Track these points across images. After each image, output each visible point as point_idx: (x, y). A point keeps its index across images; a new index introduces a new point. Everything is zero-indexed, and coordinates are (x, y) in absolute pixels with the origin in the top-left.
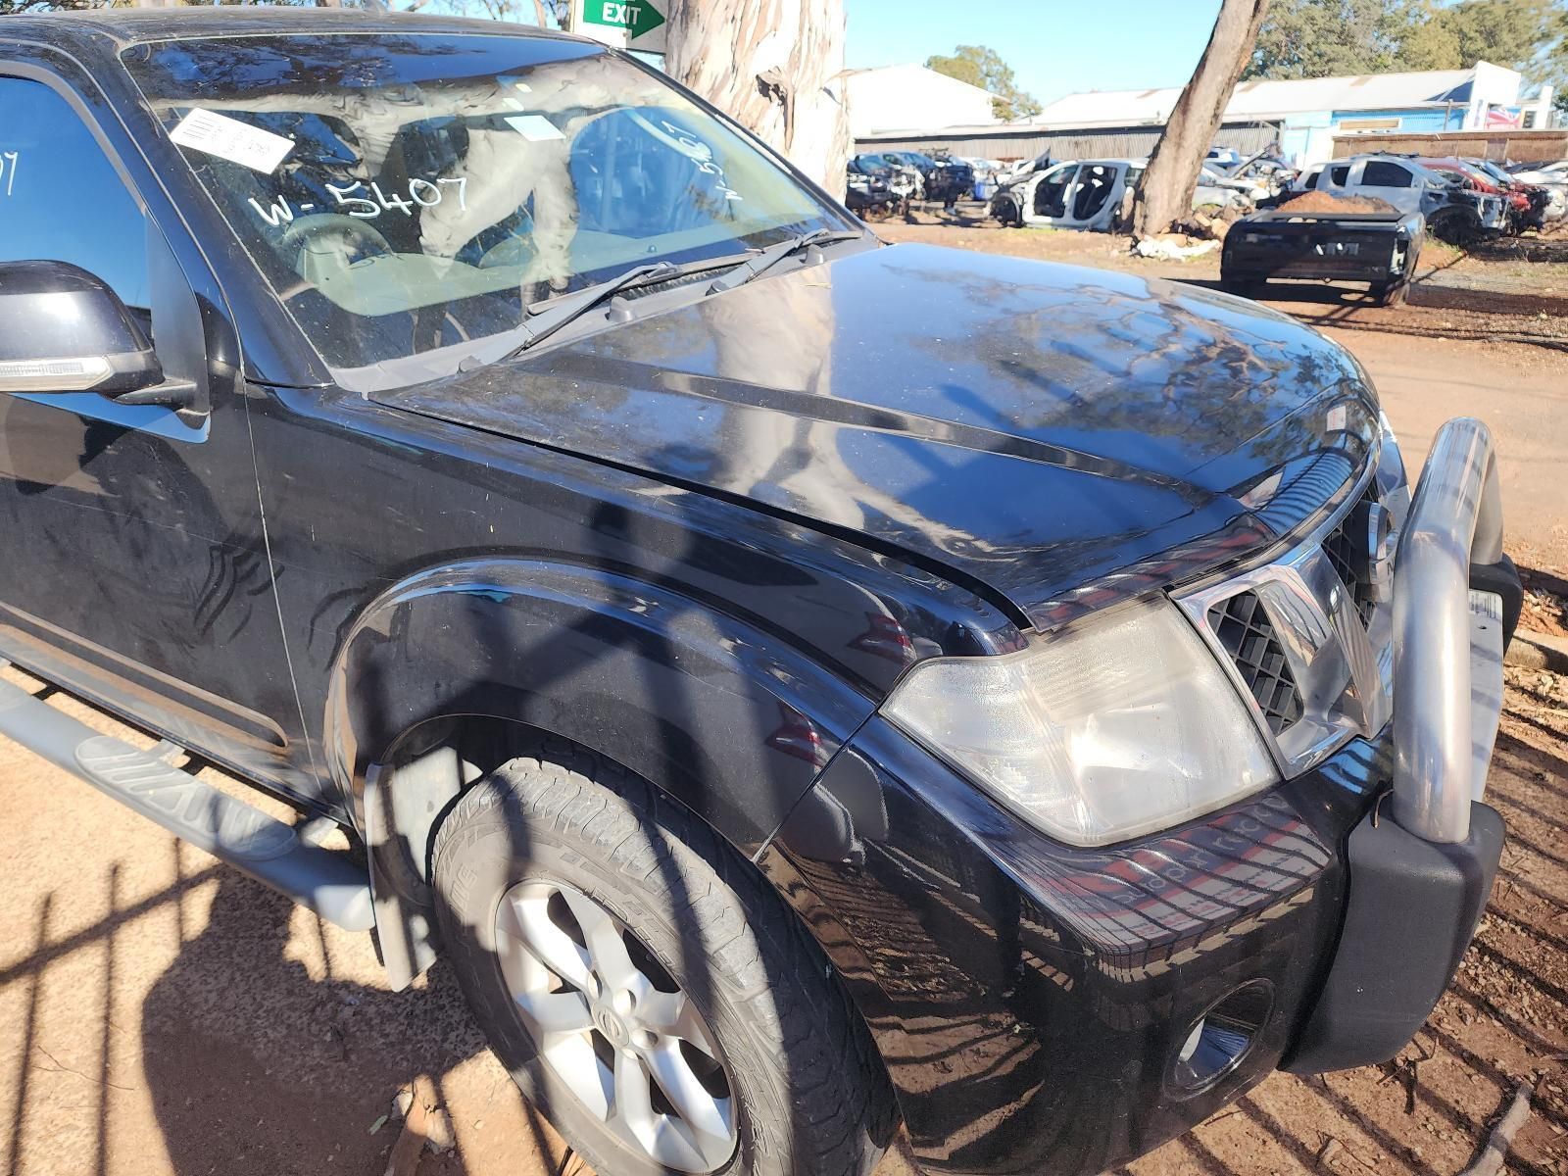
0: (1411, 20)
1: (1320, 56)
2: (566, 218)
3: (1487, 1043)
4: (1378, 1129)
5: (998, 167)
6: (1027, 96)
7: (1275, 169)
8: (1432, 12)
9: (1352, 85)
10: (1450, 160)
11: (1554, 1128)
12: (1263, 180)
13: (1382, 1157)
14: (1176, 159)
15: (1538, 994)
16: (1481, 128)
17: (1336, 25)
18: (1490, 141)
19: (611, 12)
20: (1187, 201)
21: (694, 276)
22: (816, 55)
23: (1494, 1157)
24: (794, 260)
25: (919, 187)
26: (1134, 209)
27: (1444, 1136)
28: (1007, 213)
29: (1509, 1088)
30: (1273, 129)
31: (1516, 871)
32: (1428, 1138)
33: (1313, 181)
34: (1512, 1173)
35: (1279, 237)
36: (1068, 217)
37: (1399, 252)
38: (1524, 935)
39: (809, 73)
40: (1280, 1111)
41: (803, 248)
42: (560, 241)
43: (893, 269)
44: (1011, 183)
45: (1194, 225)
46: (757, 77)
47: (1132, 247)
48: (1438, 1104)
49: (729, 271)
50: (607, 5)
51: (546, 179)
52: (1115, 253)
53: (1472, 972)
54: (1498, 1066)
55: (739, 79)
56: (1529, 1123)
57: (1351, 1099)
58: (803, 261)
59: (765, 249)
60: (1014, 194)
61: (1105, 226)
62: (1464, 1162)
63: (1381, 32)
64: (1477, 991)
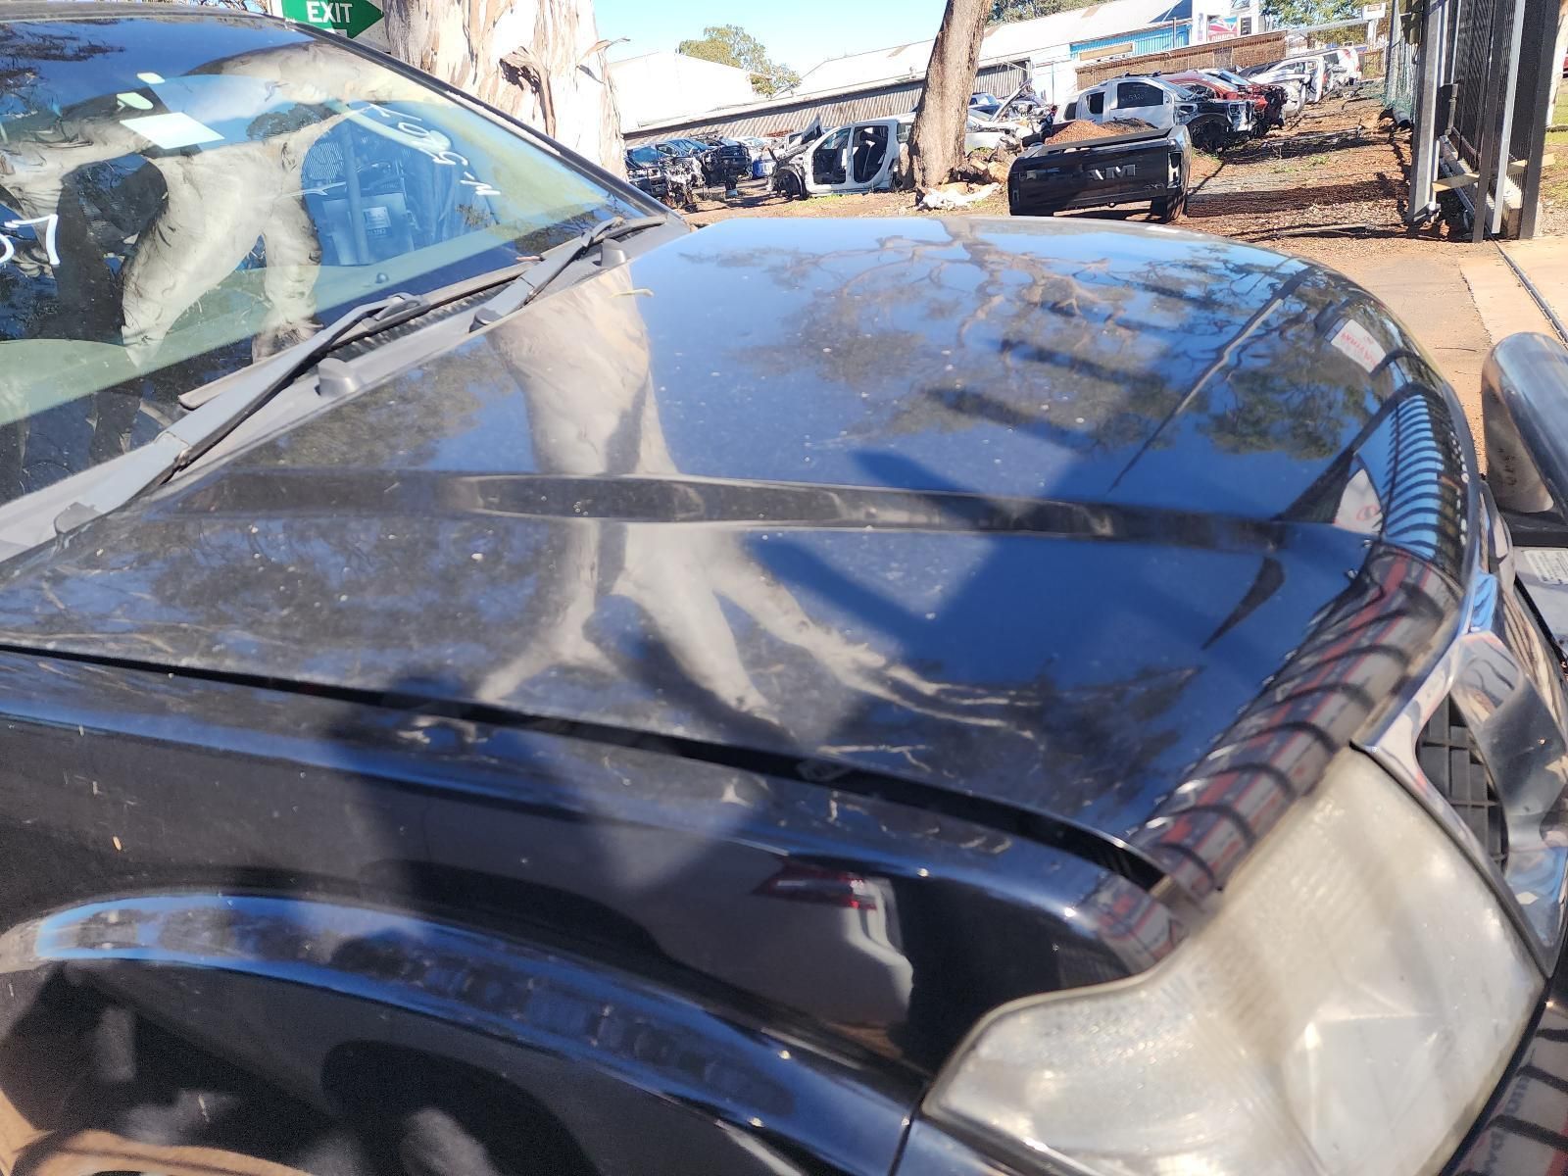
2: (305, 259)
5: (770, 142)
6: (783, 68)
7: (1030, 107)
9: (1084, 16)
10: (1190, 73)
12: (1024, 119)
14: (942, 109)
16: (1204, 41)
18: (1216, 51)
19: (316, 12)
20: (960, 150)
21: (448, 307)
22: (564, 29)
24: (586, 265)
25: (697, 172)
26: (911, 163)
28: (790, 187)
30: (1019, 70)
33: (1072, 111)
35: (1055, 170)
36: (850, 182)
37: (1174, 167)
39: (560, 51)
41: (594, 246)
42: (300, 287)
43: (691, 258)
44: (787, 155)
45: (971, 170)
46: (501, 61)
47: (918, 201)
49: (498, 293)
50: (309, 5)
51: (276, 221)
52: (903, 209)
55: (480, 65)
58: (598, 263)
59: (544, 254)
60: (793, 165)
61: (886, 184)
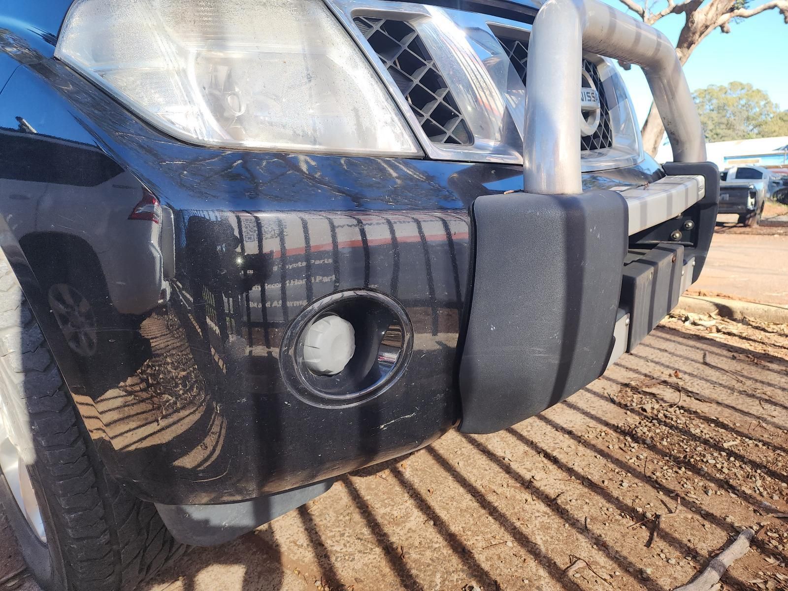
0: (763, 117)
1: (717, 134)
3: (722, 507)
4: (620, 556)
8: (774, 113)
11: (767, 559)
13: (617, 573)
15: (769, 479)
17: (724, 120)
23: (712, 576)
27: (673, 561)
29: (733, 533)
31: (765, 416)
32: (660, 563)
34: (725, 587)
37: (752, 198)
38: (764, 448)
40: (546, 542)
48: (672, 541)
53: (719, 466)
54: (728, 520)
56: (747, 556)
57: (603, 536)
62: (686, 580)
63: (748, 122)
64: (722, 477)
